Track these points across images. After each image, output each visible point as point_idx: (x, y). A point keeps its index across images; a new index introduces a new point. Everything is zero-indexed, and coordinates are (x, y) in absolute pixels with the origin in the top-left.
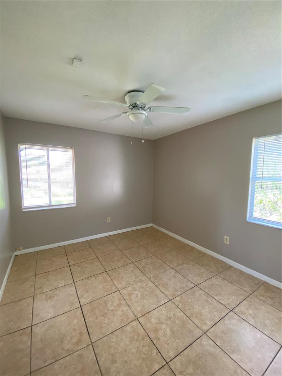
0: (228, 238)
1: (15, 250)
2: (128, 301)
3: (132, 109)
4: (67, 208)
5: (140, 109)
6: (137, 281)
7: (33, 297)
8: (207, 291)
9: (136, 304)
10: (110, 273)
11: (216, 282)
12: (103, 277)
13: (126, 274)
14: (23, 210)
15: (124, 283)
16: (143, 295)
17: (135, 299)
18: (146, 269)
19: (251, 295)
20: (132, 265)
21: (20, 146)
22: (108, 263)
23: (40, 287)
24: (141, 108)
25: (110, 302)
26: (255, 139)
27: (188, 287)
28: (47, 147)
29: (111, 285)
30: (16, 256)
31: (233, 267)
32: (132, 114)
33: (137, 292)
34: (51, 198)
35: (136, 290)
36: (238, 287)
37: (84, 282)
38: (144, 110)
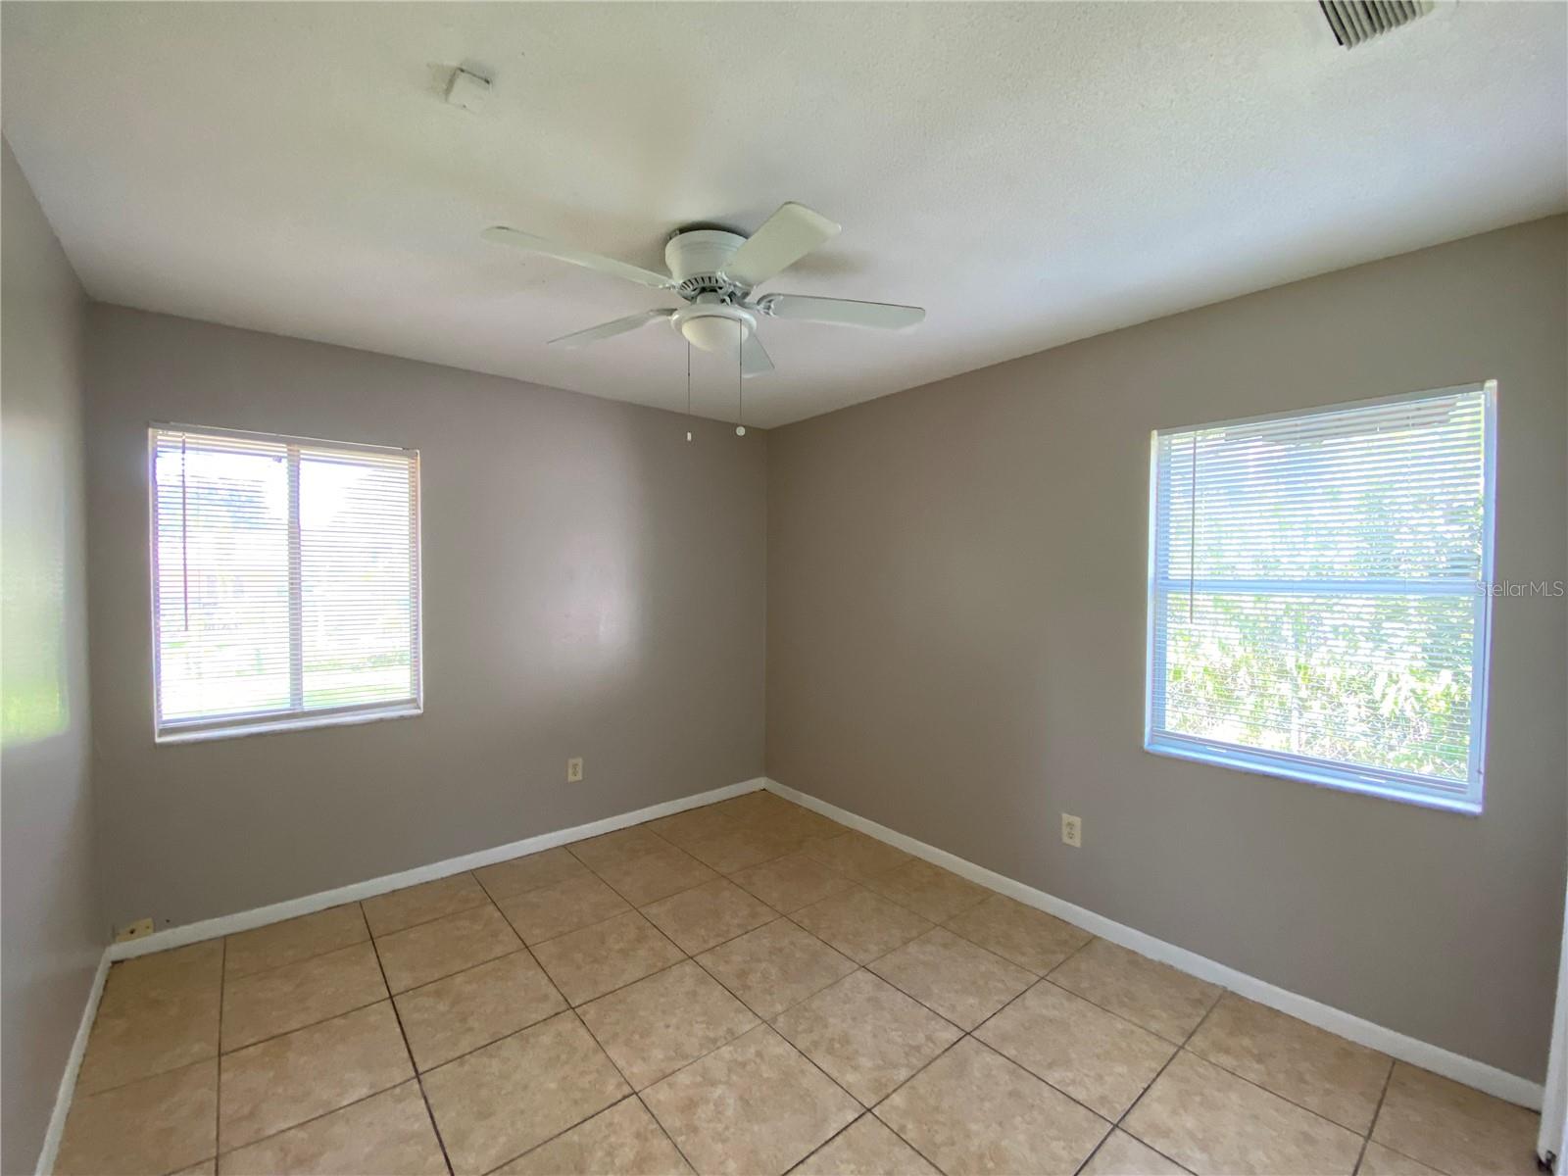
0: (1077, 821)
1: (114, 936)
2: (683, 1138)
3: (692, 299)
4: (381, 721)
5: (728, 299)
6: (714, 1041)
7: (213, 1162)
8: (1011, 1052)
9: (719, 1147)
10: (591, 1013)
11: (1044, 1012)
12: (559, 1034)
13: (664, 1012)
14: (158, 740)
15: (658, 1054)
16: (747, 1102)
17: (712, 1125)
18: (753, 979)
19: (1181, 1053)
20: (689, 968)
21: (155, 437)
22: (579, 968)
23: (246, 1110)
24: (731, 295)
25: (600, 1154)
26: (1159, 435)
27: (933, 1042)
28: (289, 442)
29: (598, 1071)
30: (114, 963)
31: (1100, 938)
32: (693, 318)
33: (719, 1091)
34: (300, 679)
35: (713, 1084)
36: (1130, 1021)
37: (467, 1068)
38: (743, 305)
